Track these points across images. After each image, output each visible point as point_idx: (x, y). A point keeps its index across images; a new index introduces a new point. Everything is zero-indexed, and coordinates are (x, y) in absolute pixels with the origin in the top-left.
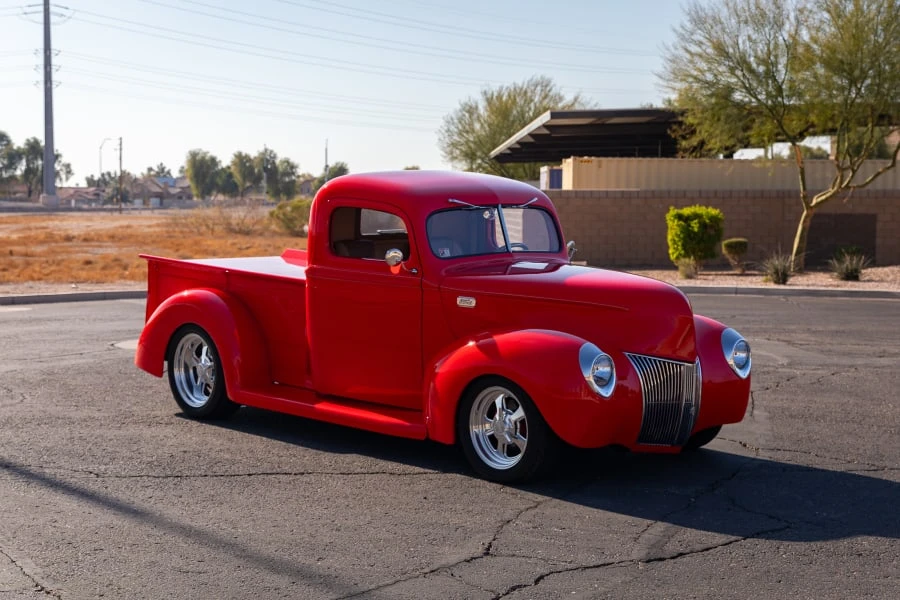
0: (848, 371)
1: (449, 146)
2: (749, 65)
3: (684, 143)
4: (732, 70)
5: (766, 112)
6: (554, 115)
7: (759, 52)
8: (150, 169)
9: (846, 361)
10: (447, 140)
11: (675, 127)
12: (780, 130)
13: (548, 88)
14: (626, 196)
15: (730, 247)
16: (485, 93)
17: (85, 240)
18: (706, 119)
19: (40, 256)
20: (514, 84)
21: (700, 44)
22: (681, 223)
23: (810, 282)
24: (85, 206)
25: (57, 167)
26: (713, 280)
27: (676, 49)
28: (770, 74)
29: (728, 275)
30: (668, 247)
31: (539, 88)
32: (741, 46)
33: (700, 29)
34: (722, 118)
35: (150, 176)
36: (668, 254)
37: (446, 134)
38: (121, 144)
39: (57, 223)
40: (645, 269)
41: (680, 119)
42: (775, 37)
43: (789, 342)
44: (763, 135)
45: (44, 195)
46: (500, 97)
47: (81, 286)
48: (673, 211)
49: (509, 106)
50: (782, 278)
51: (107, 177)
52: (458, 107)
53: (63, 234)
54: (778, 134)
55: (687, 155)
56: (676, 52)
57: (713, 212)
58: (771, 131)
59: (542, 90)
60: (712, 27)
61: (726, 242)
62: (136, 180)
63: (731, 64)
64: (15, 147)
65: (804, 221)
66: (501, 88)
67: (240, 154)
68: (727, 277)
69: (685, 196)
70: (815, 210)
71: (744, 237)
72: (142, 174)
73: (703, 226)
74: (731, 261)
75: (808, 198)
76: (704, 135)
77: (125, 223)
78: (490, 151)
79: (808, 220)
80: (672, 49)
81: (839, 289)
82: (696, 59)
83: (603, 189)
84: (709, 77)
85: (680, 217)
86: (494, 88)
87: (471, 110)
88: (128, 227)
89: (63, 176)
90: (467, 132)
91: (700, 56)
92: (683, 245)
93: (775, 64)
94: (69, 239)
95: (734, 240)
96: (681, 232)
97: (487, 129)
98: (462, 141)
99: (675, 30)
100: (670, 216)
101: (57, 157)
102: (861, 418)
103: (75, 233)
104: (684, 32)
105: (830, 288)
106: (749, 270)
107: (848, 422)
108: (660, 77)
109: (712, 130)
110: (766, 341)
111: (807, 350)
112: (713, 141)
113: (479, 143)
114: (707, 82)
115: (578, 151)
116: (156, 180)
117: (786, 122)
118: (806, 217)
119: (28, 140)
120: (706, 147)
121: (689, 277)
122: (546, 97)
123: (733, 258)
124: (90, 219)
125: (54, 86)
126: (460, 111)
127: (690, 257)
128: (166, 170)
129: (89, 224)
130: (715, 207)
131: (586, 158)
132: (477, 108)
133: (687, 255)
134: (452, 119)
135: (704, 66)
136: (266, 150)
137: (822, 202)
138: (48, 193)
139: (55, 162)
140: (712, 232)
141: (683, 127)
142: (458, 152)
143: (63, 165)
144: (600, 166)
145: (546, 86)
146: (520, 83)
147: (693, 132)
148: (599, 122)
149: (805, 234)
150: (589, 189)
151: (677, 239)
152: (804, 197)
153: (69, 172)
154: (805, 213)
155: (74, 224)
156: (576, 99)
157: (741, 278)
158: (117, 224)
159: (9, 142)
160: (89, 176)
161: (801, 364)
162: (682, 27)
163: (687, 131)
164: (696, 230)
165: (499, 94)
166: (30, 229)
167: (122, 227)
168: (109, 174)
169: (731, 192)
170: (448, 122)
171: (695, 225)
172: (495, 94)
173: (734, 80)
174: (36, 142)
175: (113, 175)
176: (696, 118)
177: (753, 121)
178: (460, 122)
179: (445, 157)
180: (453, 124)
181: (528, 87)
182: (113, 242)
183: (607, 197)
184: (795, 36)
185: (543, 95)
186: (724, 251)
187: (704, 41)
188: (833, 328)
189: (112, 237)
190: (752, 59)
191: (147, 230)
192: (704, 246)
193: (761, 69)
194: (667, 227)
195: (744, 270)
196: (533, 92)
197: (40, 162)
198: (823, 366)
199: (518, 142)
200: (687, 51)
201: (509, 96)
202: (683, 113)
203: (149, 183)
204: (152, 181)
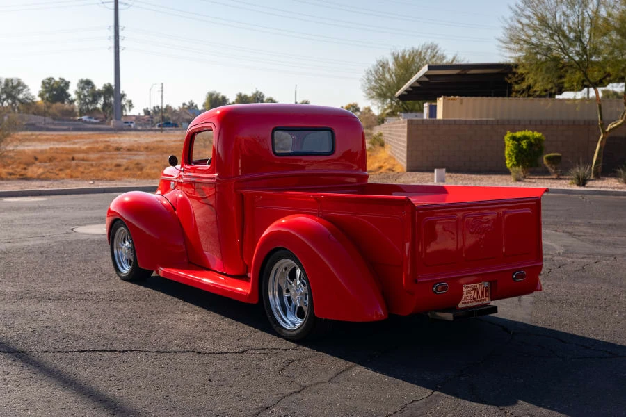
0: (609, 260)
1: (368, 89)
2: (563, 32)
3: (516, 87)
4: (551, 36)
5: (575, 65)
6: (430, 68)
7: (571, 24)
8: (184, 104)
9: (609, 251)
10: (367, 85)
11: (510, 75)
12: (584, 78)
13: (435, 51)
14: (479, 124)
15: (549, 159)
16: (393, 54)
17: (129, 150)
18: (532, 69)
19: (92, 161)
20: (413, 48)
21: (529, 17)
22: (515, 142)
23: (603, 185)
24: (139, 128)
25: (123, 102)
26: (535, 182)
27: (512, 21)
28: (579, 38)
29: (546, 179)
30: (506, 159)
31: (429, 51)
32: (558, 19)
33: (529, 7)
34: (544, 69)
35: (183, 108)
36: (506, 164)
37: (367, 81)
38: (162, 88)
39: (116, 138)
40: (490, 174)
41: (514, 70)
42: (583, 13)
43: (571, 234)
44: (573, 82)
45: (114, 120)
46: (403, 57)
47: (97, 183)
48: (509, 134)
49: (409, 63)
50: (582, 181)
51: (156, 109)
52: (375, 63)
53: (116, 145)
54: (583, 81)
55: (518, 95)
56: (512, 24)
57: (537, 134)
58: (579, 78)
59: (431, 52)
60: (537, 6)
61: (547, 155)
62: (175, 111)
63: (551, 32)
64: (97, 90)
65: (601, 142)
66: (404, 51)
67: (241, 94)
68: (546, 181)
69: (519, 124)
70: (609, 134)
71: (559, 153)
72: (179, 107)
73: (530, 145)
74: (550, 169)
75: (604, 126)
76: (530, 82)
77: (159, 139)
78: (396, 92)
79: (604, 141)
80: (509, 21)
81: (622, 190)
82: (526, 28)
83: (463, 119)
84: (534, 40)
85: (514, 138)
86: (400, 51)
87: (384, 65)
88: (162, 141)
89: (127, 108)
90: (381, 80)
91: (529, 26)
92: (516, 158)
93: (582, 32)
94: (118, 149)
95: (552, 154)
96: (515, 149)
97: (394, 78)
98: (378, 86)
99: (511, 8)
100: (506, 138)
101: (123, 95)
102: (608, 304)
103: (124, 145)
104: (517, 9)
105: (616, 190)
106: (563, 175)
107: (596, 307)
108: (501, 41)
109: (535, 78)
110: (554, 232)
111: (582, 241)
112: (537, 85)
113: (389, 87)
114: (533, 44)
115: (447, 93)
116: (187, 111)
117: (589, 73)
118: (602, 139)
119: (105, 85)
120: (532, 90)
121: (518, 180)
122: (434, 56)
123: (551, 167)
124: (139, 136)
125: (120, 50)
126: (377, 65)
127: (519, 167)
128: (194, 104)
129: (136, 139)
130: (539, 131)
131: (452, 97)
132: (388, 64)
133: (518, 165)
134: (371, 71)
135: (531, 32)
136: (257, 92)
137: (614, 128)
138: (116, 119)
139: (121, 99)
140: (537, 149)
141: (516, 75)
142: (374, 93)
143: (127, 101)
144: (461, 103)
145: (434, 49)
146: (416, 47)
147: (523, 79)
148: (463, 73)
149: (602, 151)
150: (453, 119)
151: (511, 154)
152: (602, 125)
153: (131, 106)
154: (602, 136)
155: (126, 139)
156: (454, 58)
157: (556, 181)
158: (155, 139)
159: (93, 86)
160: (145, 108)
161: (573, 253)
162: (516, 5)
163: (519, 78)
164: (525, 147)
165: (403, 54)
166: (97, 142)
167: (157, 142)
168: (158, 107)
169: (552, 121)
170: (368, 73)
171: (524, 144)
172: (400, 54)
173: (553, 43)
174: (110, 86)
175: (160, 108)
176: (526, 69)
177: (567, 71)
178: (376, 73)
179: (366, 97)
180: (372, 74)
181: (422, 49)
182: (147, 151)
183: (465, 124)
184: (596, 12)
185: (432, 55)
186: (545, 162)
187: (533, 16)
188: (609, 221)
189: (147, 148)
190: (565, 28)
191: (173, 144)
192: (530, 159)
193: (572, 35)
194: (505, 145)
195: (559, 176)
196: (425, 53)
197: (112, 99)
198: (590, 255)
199: (410, 87)
200: (521, 23)
201: (409, 56)
202: (516, 66)
203: (183, 113)
204: (185, 111)
